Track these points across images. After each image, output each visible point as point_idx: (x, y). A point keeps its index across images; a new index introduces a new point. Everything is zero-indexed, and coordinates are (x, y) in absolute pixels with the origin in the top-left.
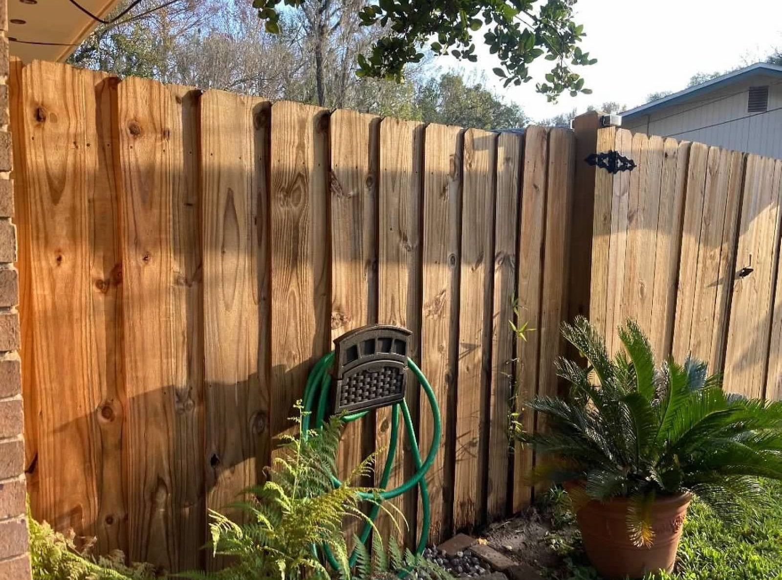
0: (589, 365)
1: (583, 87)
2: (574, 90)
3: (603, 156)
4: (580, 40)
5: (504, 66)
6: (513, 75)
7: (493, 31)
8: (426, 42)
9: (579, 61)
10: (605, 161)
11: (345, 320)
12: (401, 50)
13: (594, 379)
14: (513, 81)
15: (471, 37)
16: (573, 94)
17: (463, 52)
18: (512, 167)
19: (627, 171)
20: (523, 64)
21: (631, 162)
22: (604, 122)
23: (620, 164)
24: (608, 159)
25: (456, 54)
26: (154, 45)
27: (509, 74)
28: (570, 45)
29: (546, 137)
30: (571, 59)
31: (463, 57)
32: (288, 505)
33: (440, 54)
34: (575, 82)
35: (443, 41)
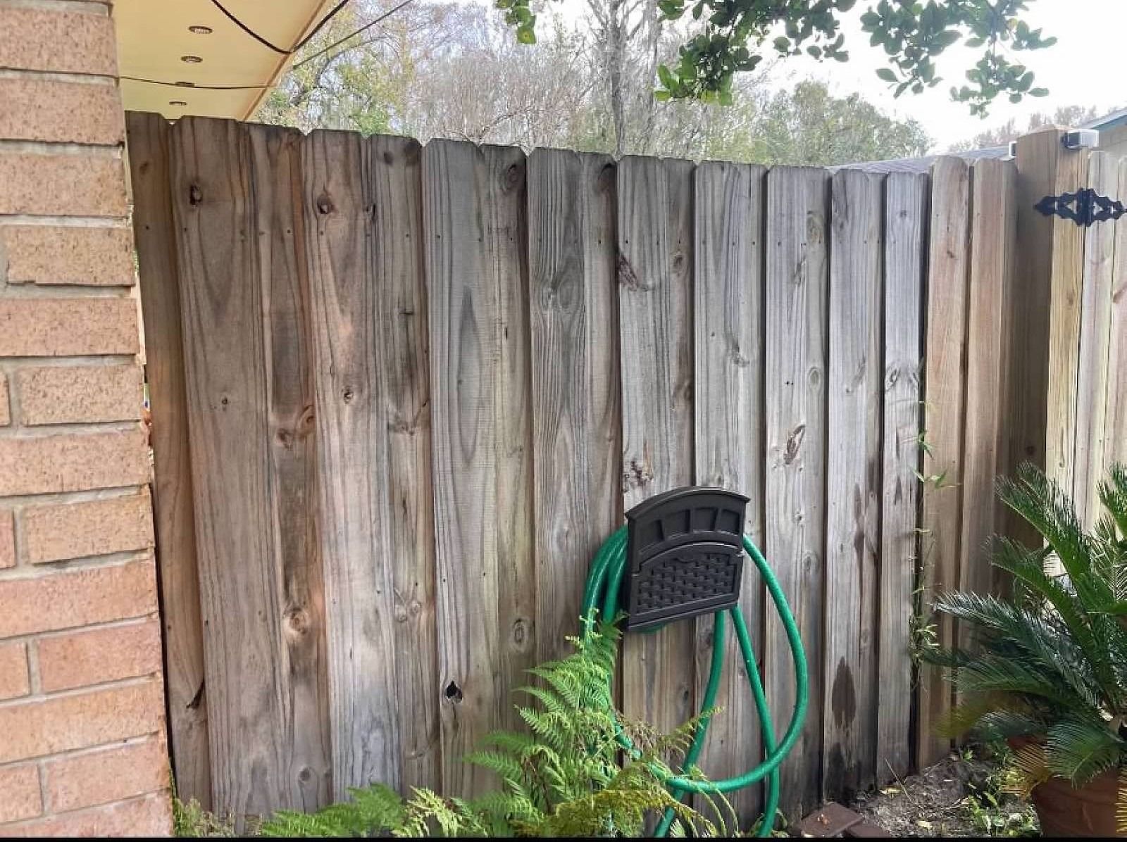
0: (1046, 544)
1: (1033, 86)
2: (1016, 92)
3: (1066, 198)
4: (1026, 9)
5: (895, 64)
6: (910, 77)
7: (875, 10)
8: (766, 37)
9: (1024, 43)
10: (1069, 206)
11: (644, 477)
12: (726, 54)
13: (1055, 567)
14: (910, 87)
15: (837, 23)
16: (1015, 99)
17: (825, 48)
18: (911, 226)
19: (1110, 221)
20: (927, 58)
21: (1118, 205)
22: (1070, 143)
23: (1097, 209)
24: (1075, 202)
25: (814, 52)
26: (391, 75)
27: (903, 75)
28: (1008, 18)
29: (967, 174)
30: (1010, 42)
31: (826, 56)
32: (560, 775)
33: (788, 54)
34: (1019, 79)
35: (792, 32)
